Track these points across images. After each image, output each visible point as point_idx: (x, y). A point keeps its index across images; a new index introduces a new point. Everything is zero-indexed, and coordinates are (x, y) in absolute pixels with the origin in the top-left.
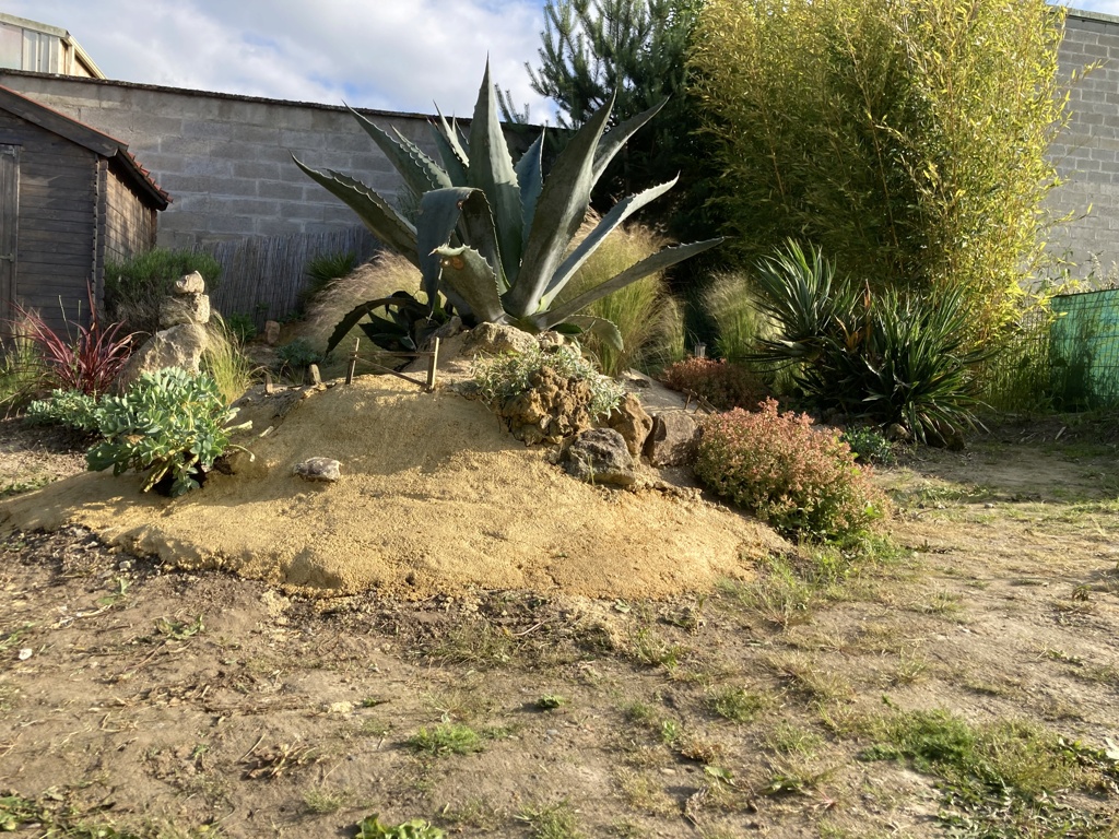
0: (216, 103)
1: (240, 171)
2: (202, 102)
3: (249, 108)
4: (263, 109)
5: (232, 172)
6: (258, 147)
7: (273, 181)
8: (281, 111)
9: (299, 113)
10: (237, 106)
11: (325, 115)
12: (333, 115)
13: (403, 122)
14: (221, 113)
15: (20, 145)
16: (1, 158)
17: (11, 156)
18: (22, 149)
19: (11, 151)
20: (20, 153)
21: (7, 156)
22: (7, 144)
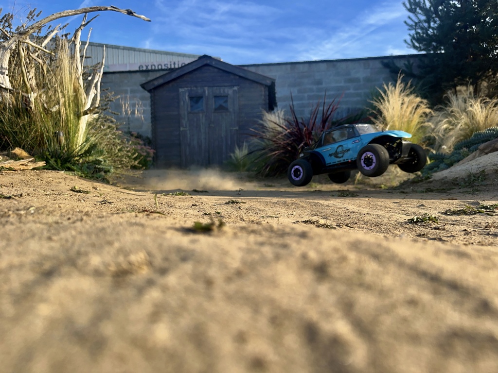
0: (288, 66)
1: (300, 91)
2: (284, 67)
3: (301, 66)
4: (307, 65)
5: (297, 91)
6: (306, 81)
7: (312, 94)
8: (314, 65)
9: (321, 64)
10: (297, 66)
11: (331, 64)
12: (335, 63)
13: (365, 61)
14: (292, 69)
15: (238, 85)
16: (232, 91)
17: (235, 90)
18: (239, 87)
19: (236, 88)
20: (238, 89)
21: (234, 90)
22: (234, 86)
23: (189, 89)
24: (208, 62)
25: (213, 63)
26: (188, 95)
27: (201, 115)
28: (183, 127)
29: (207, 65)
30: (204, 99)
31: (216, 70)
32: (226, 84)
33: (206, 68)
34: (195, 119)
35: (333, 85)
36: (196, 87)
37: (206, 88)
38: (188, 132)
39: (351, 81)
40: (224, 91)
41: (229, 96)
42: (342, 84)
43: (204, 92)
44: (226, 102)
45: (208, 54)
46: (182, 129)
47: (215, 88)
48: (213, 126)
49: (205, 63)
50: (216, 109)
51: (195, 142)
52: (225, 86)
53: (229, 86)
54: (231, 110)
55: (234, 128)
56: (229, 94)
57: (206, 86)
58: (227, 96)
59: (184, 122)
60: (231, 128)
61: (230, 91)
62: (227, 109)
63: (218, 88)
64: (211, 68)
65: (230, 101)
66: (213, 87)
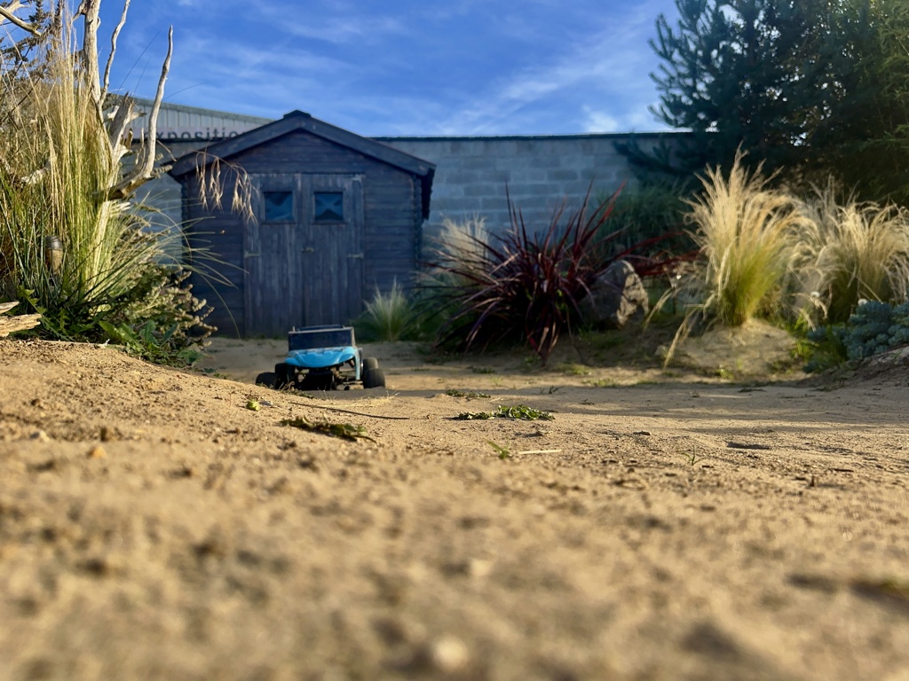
0: (448, 144)
1: (468, 192)
2: (438, 145)
3: (471, 145)
4: (481, 144)
5: (462, 192)
6: (479, 173)
7: (489, 197)
8: (494, 144)
9: (507, 144)
10: (464, 144)
11: (526, 143)
12: (532, 142)
13: (584, 141)
14: (453, 150)
15: (363, 173)
16: (351, 183)
17: (358, 182)
18: (364, 176)
19: (358, 178)
20: (363, 179)
21: (354, 182)
22: (354, 174)
23: (263, 175)
24: (303, 124)
25: (314, 128)
26: (261, 188)
27: (287, 227)
28: (250, 252)
29: (301, 131)
30: (294, 197)
31: (318, 141)
32: (338, 170)
33: (299, 136)
34: (275, 237)
35: (529, 182)
36: (278, 172)
37: (298, 176)
38: (260, 261)
39: (561, 176)
40: (335, 184)
41: (344, 194)
42: (544, 182)
43: (295, 183)
44: (339, 203)
45: (305, 110)
46: (247, 255)
47: (317, 175)
48: (312, 250)
49: (298, 127)
50: (317, 218)
51: (275, 282)
52: (337, 173)
53: (345, 173)
54: (349, 220)
55: (356, 256)
56: (345, 189)
57: (297, 172)
58: (341, 193)
59: (253, 240)
60: (350, 256)
61: (346, 184)
62: (339, 218)
63: (322, 175)
64: (307, 137)
65: (346, 202)
66: (312, 173)
